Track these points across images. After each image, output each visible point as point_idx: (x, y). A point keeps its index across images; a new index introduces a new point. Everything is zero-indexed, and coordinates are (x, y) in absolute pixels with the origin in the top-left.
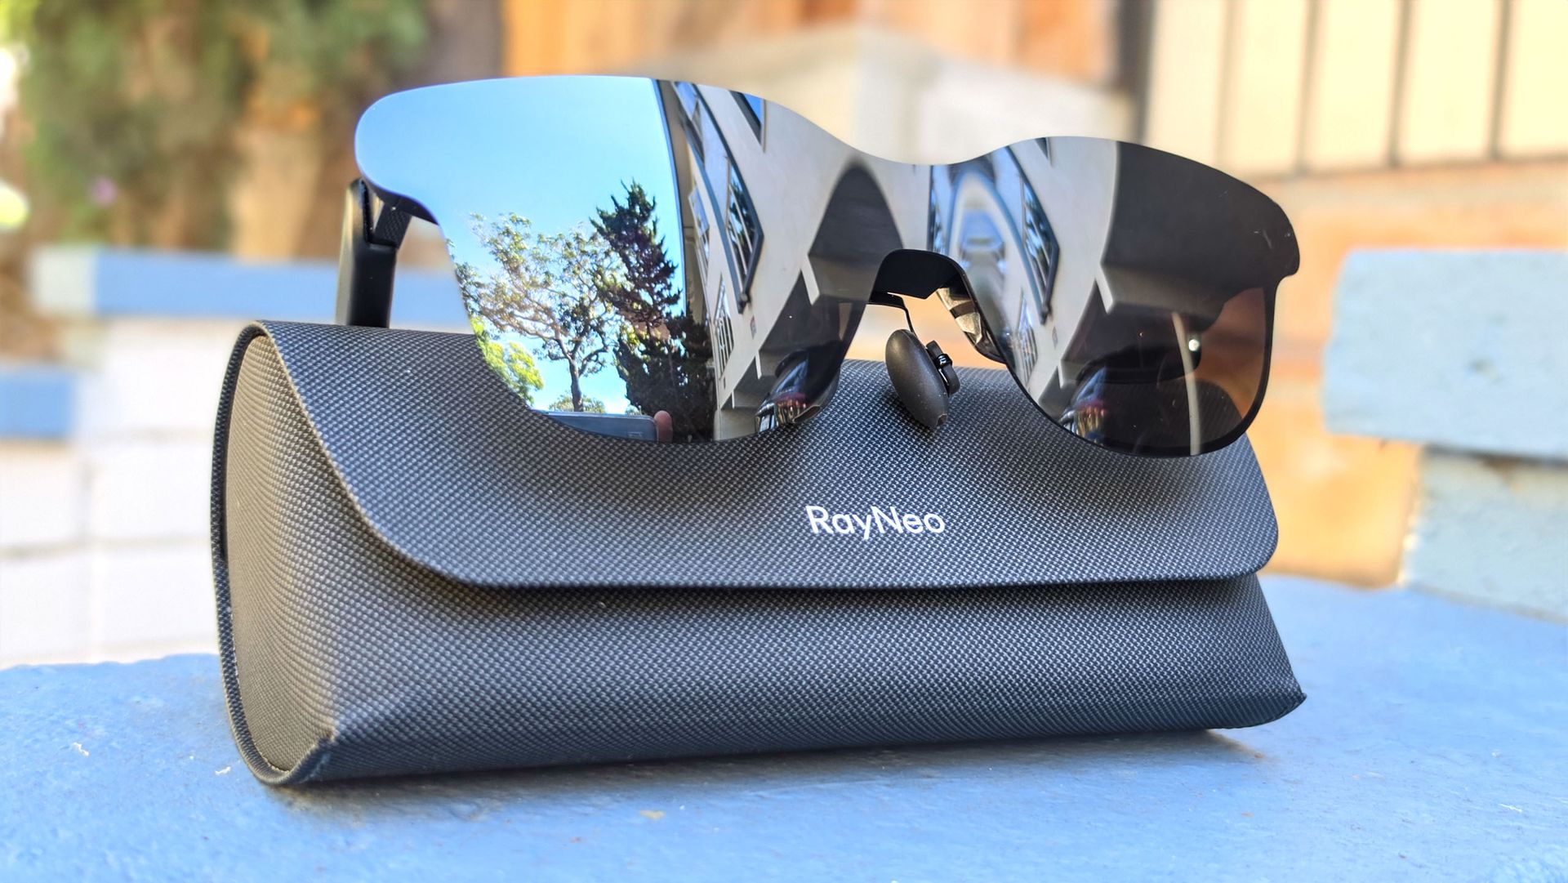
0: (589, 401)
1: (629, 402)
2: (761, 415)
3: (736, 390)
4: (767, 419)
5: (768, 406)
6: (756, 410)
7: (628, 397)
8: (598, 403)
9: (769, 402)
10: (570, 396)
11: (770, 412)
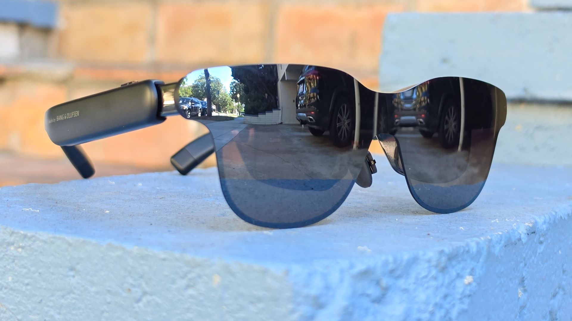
0: (213, 78)
1: (233, 78)
2: (299, 84)
3: (286, 70)
4: (302, 86)
5: (302, 79)
6: (297, 81)
7: (232, 76)
8: (217, 79)
9: (302, 77)
10: (204, 75)
11: (303, 82)
